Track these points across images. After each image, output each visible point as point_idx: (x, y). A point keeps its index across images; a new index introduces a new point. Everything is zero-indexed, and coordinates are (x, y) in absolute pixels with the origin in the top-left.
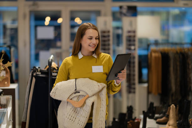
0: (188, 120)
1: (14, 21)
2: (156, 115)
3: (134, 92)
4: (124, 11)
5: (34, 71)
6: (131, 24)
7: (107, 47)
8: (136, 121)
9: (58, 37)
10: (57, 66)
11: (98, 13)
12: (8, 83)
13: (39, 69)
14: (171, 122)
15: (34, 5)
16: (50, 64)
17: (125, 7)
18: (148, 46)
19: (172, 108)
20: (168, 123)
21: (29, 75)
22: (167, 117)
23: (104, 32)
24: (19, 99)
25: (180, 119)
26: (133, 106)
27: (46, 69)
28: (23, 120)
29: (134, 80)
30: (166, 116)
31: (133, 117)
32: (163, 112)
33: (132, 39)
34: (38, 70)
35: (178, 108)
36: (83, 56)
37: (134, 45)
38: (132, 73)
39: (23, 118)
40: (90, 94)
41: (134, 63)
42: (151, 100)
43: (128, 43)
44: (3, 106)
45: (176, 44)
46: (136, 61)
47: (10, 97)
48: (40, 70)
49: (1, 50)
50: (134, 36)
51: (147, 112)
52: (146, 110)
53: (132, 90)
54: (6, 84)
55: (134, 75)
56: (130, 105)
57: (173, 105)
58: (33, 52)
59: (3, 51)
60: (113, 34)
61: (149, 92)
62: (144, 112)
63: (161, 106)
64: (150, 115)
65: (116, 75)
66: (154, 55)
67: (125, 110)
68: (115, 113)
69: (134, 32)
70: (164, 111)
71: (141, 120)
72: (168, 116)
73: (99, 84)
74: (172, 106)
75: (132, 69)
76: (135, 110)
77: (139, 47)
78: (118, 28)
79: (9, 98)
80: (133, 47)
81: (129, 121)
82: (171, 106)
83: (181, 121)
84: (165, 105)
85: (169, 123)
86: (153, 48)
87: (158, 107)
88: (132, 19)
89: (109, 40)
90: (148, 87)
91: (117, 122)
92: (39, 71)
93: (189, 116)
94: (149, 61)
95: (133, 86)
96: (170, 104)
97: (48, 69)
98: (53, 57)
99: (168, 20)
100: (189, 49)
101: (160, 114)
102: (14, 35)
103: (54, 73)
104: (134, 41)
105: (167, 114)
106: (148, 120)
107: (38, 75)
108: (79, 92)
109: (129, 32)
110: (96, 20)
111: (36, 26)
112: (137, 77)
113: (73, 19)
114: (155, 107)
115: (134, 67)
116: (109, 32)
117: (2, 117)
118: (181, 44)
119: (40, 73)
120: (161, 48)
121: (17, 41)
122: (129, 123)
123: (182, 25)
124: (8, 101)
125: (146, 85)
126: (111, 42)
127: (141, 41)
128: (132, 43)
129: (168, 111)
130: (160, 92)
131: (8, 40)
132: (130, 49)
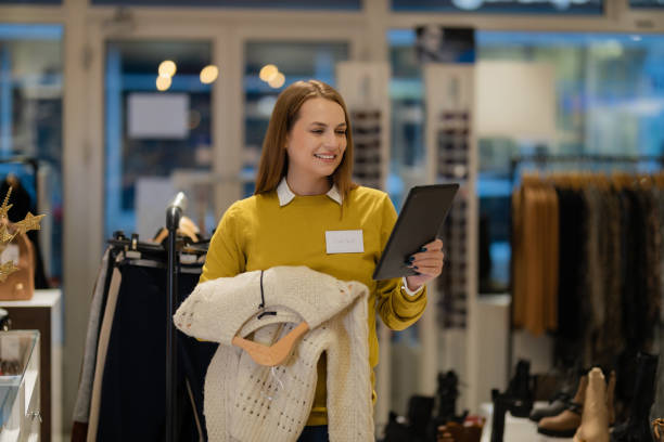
0: (647, 423)
1: (51, 73)
2: (539, 406)
3: (463, 325)
4: (432, 43)
5: (118, 249)
6: (454, 89)
7: (369, 169)
8: (468, 424)
9: (202, 131)
10: (196, 230)
11: (342, 50)
12: (25, 287)
13: (135, 242)
14: (590, 428)
15: (120, 18)
16: (173, 223)
17: (435, 31)
18: (514, 164)
19: (594, 380)
20: (579, 430)
21: (101, 262)
22: (575, 411)
23: (361, 116)
24: (64, 343)
25: (620, 418)
26: (459, 372)
27: (158, 242)
28: (77, 416)
29: (463, 281)
30: (572, 407)
31: (459, 412)
32: (562, 394)
33: (457, 140)
34: (131, 244)
35: (613, 380)
36: (294, 196)
37: (464, 162)
38: (456, 257)
39: (76, 408)
40: (313, 319)
41: (463, 223)
42: (521, 351)
43: (445, 154)
44: (8, 366)
45: (610, 159)
46: (472, 216)
47: (33, 337)
48: (138, 244)
49: (6, 175)
50: (466, 132)
51: (507, 395)
52: (502, 388)
53: (457, 318)
54: (19, 292)
55: (463, 266)
56: (447, 367)
57: (596, 370)
58: (115, 183)
59: (11, 178)
60: (394, 122)
61: (514, 325)
62: (495, 393)
63: (554, 372)
64: (518, 403)
65: (408, 260)
66: (532, 196)
67: (429, 387)
68: (394, 394)
69: (466, 116)
70: (565, 389)
71: (484, 420)
72: (579, 410)
73: (344, 285)
74: (595, 374)
75: (455, 243)
76: (465, 385)
77: (482, 170)
78: (409, 103)
79: (29, 340)
80: (459, 170)
81: (444, 423)
82: (590, 375)
83: (625, 425)
84: (570, 371)
85: (582, 434)
86: (529, 171)
87: (546, 377)
88: (459, 70)
89: (377, 144)
90: (512, 308)
91: (401, 425)
92: (134, 247)
93: (653, 407)
94: (516, 218)
95: (458, 304)
96: (588, 365)
97: (165, 241)
98: (182, 201)
99: (581, 76)
100: (653, 180)
101: (551, 402)
102: (50, 123)
103: (185, 253)
104: (465, 147)
105: (575, 400)
106: (509, 420)
107: (131, 262)
108: (274, 313)
109: (448, 116)
110: (333, 74)
111: (126, 94)
112: (472, 273)
113: (252, 69)
114: (536, 377)
115: (463, 236)
116: (377, 115)
117: (4, 403)
118: (626, 160)
119: (137, 255)
120: (557, 172)
121: (60, 144)
122: (443, 432)
123: (630, 95)
124: (25, 349)
125: (503, 301)
126: (385, 151)
127: (487, 147)
128: (457, 154)
129: (580, 389)
130: (553, 323)
131: (27, 140)
132: (450, 176)
